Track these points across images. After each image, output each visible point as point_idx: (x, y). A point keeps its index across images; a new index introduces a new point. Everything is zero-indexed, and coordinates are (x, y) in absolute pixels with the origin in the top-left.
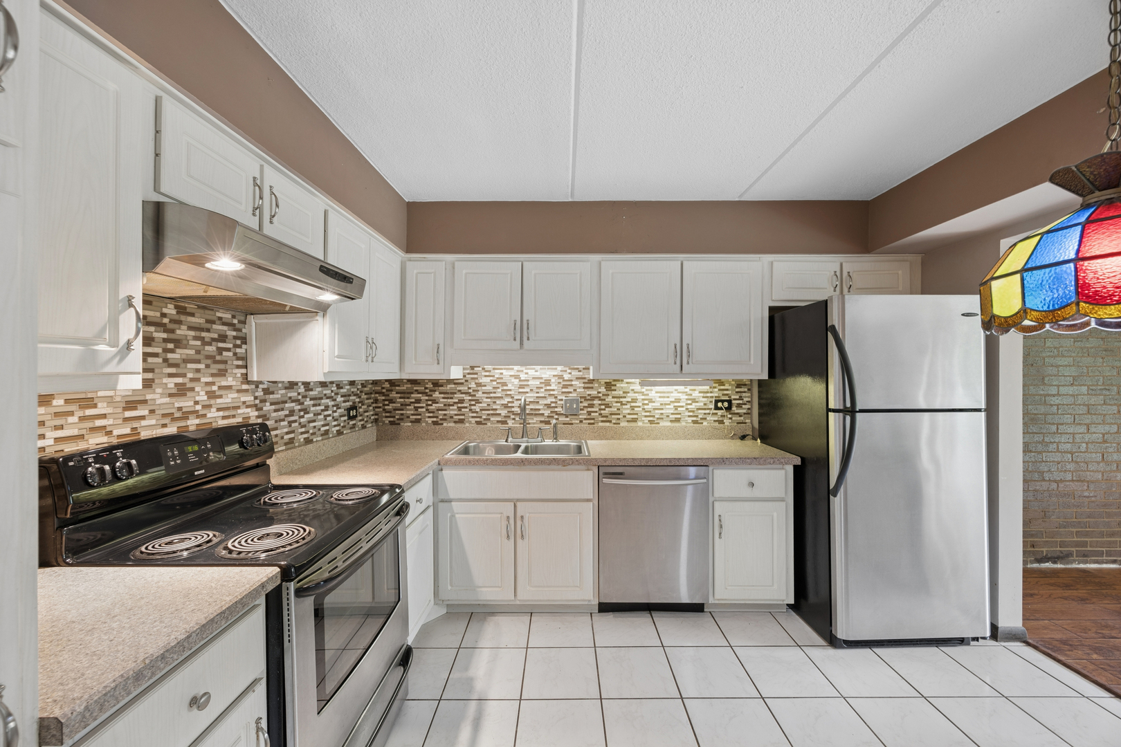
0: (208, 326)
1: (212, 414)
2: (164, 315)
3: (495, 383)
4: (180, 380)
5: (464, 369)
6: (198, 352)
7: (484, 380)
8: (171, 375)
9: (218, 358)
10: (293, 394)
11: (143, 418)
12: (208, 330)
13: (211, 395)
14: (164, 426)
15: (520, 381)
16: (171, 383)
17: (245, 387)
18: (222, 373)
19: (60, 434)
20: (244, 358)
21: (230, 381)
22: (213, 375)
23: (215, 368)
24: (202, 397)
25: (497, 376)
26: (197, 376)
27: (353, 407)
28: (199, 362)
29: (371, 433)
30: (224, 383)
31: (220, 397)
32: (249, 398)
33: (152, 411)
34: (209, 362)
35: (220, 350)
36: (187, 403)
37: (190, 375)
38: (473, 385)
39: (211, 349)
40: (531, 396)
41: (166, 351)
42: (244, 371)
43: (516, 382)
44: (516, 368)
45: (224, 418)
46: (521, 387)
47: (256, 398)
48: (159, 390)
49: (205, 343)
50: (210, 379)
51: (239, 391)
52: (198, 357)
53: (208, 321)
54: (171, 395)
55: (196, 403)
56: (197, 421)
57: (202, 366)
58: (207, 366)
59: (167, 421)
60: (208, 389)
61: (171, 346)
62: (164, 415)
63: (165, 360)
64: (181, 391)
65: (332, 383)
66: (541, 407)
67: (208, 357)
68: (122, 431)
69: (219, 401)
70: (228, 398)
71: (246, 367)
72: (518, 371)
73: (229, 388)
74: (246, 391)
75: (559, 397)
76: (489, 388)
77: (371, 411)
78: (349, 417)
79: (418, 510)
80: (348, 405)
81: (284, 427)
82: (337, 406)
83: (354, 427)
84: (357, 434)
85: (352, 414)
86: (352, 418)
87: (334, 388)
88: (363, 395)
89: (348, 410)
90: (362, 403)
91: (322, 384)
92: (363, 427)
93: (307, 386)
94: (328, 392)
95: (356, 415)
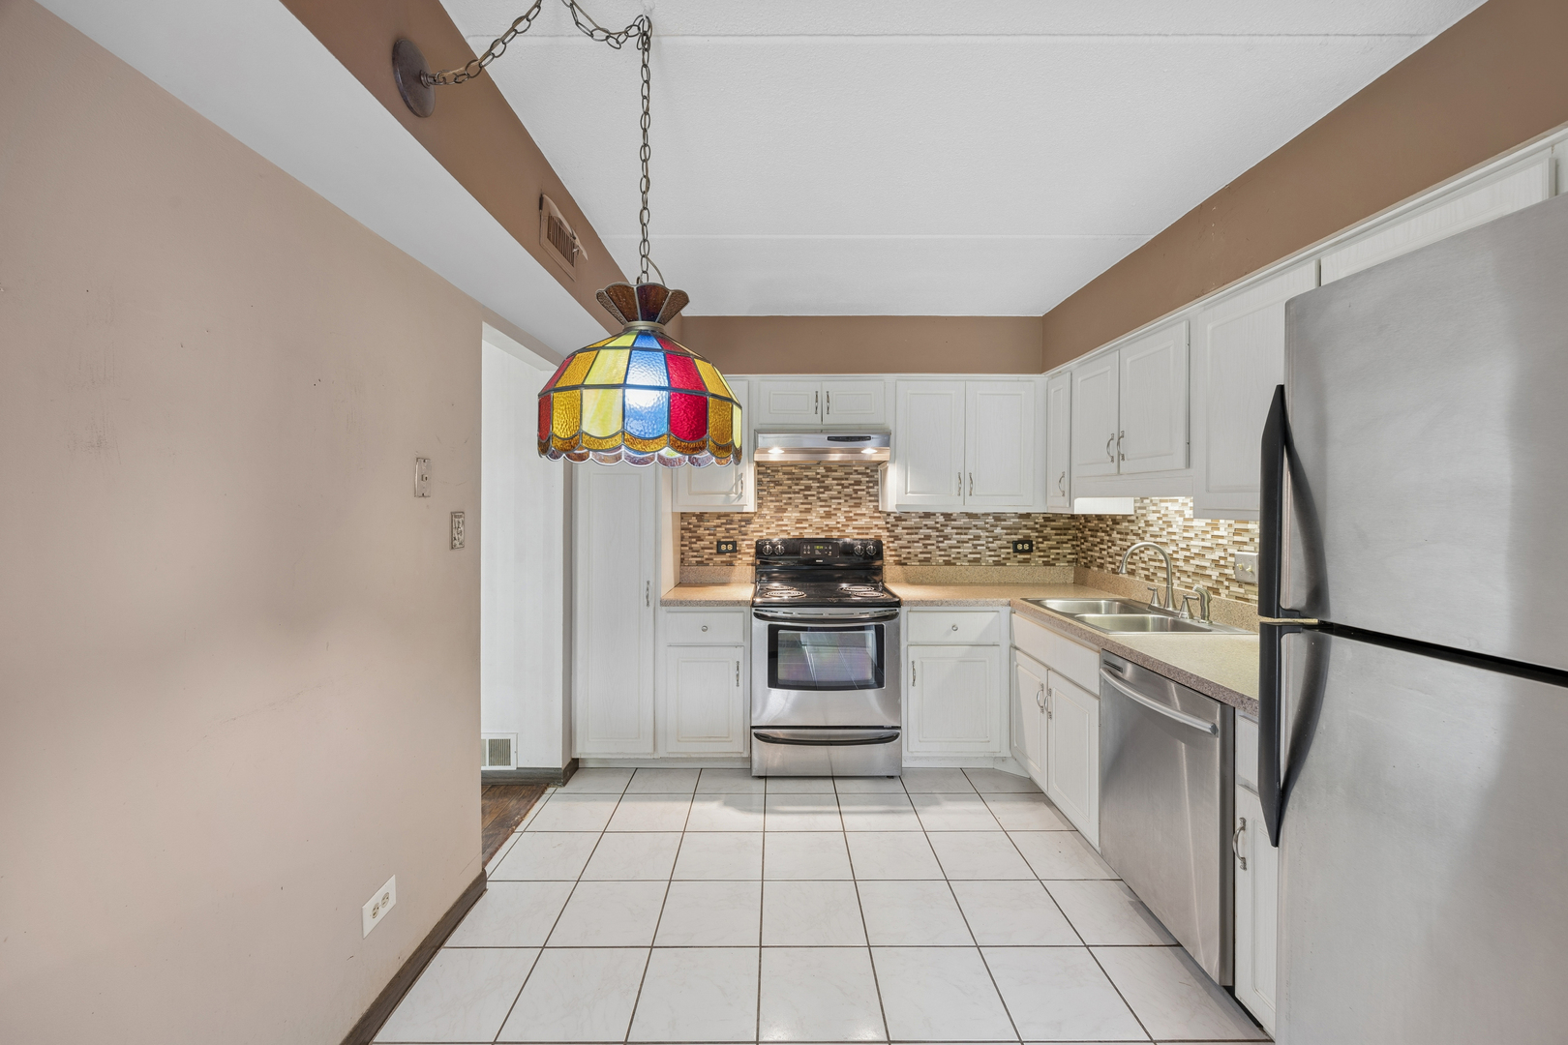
0: (847, 476)
1: (849, 530)
2: (818, 474)
3: (1161, 522)
4: (827, 509)
5: (1135, 501)
6: (839, 493)
7: (1152, 517)
8: (821, 506)
9: (854, 496)
10: (930, 523)
11: (805, 528)
12: (847, 479)
13: (849, 519)
14: (818, 534)
15: (1185, 520)
16: (822, 511)
17: (876, 515)
18: (858, 505)
19: (768, 531)
20: (877, 495)
21: (863, 510)
22: (850, 507)
23: (852, 502)
24: (842, 520)
25: (1163, 512)
26: (839, 507)
27: (1027, 540)
28: (840, 498)
29: (1064, 571)
30: (858, 512)
31: (856, 520)
32: (882, 523)
33: (811, 525)
34: (847, 498)
35: (856, 491)
36: (832, 523)
37: (834, 506)
38: (1142, 524)
39: (849, 491)
40: (1196, 545)
41: (819, 493)
42: (875, 504)
43: (1180, 520)
44: (1181, 499)
45: (858, 534)
46: (1186, 529)
47: (887, 523)
48: (814, 514)
49: (844, 487)
50: (848, 509)
51: (870, 517)
52: (839, 495)
53: (846, 474)
54: (821, 517)
55: (838, 523)
56: (839, 534)
57: (842, 501)
58: (846, 501)
59: (819, 531)
60: (847, 515)
61: (822, 490)
62: (817, 528)
63: (819, 498)
64: (828, 515)
65: (987, 515)
66: (1207, 564)
67: (846, 495)
68: (795, 533)
69: (854, 523)
70: (862, 522)
71: (878, 501)
72: (1183, 504)
73: (864, 514)
74: (879, 517)
75: (1230, 551)
76: (1155, 529)
77: (1067, 549)
78: (1016, 551)
79: (954, 637)
80: (1015, 538)
81: (918, 548)
82: (996, 538)
83: (1026, 561)
84: (1036, 570)
85: (1023, 547)
86: (1023, 552)
87: (991, 520)
88: (1048, 531)
89: (1015, 543)
90: (1046, 538)
91: (970, 515)
92: (1046, 564)
93: (948, 516)
94: (980, 523)
95: (1030, 551)
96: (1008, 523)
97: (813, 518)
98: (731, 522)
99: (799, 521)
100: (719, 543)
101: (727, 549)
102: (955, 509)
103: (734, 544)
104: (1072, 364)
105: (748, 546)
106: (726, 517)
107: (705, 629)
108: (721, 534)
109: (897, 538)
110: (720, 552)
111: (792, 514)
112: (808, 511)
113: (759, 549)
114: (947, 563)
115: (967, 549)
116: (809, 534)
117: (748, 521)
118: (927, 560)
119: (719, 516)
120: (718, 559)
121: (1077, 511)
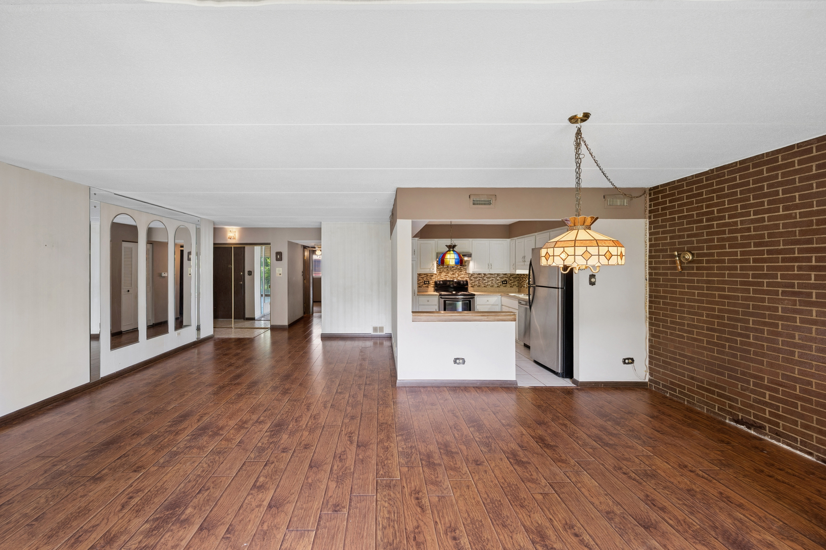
1: (459, 278)
9: (460, 269)
10: (480, 276)
13: (459, 275)
16: (451, 273)
18: (461, 271)
19: (438, 278)
20: (466, 269)
23: (459, 271)
24: (457, 275)
27: (506, 281)
29: (515, 289)
30: (461, 273)
32: (467, 276)
33: (448, 277)
36: (454, 276)
37: (455, 272)
42: (466, 271)
45: (461, 279)
47: (469, 276)
50: (458, 273)
51: (465, 275)
54: (451, 275)
56: (456, 279)
57: (457, 270)
59: (451, 278)
64: (453, 274)
65: (495, 274)
68: (445, 279)
70: (462, 276)
73: (463, 274)
77: (516, 283)
78: (503, 283)
79: (488, 303)
80: (502, 280)
81: (477, 283)
82: (497, 280)
83: (506, 286)
84: (508, 288)
85: (505, 283)
86: (505, 284)
87: (496, 275)
88: (511, 278)
89: (503, 281)
90: (510, 280)
91: (490, 274)
92: (511, 287)
93: (485, 274)
94: (493, 276)
95: (506, 283)
96: (501, 276)
97: (449, 275)
98: (427, 276)
99: (446, 276)
100: (425, 281)
101: (427, 283)
102: (487, 272)
103: (429, 282)
104: (516, 238)
105: (432, 282)
106: (426, 275)
107: (428, 301)
108: (425, 279)
109: (471, 280)
110: (425, 284)
111: (443, 274)
112: (448, 273)
113: (436, 283)
114: (484, 287)
115: (490, 283)
116: (448, 279)
117: (432, 276)
118: (479, 286)
119: (425, 274)
120: (424, 286)
121: (517, 273)
